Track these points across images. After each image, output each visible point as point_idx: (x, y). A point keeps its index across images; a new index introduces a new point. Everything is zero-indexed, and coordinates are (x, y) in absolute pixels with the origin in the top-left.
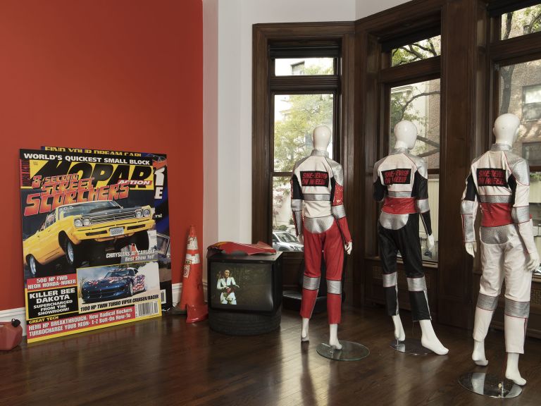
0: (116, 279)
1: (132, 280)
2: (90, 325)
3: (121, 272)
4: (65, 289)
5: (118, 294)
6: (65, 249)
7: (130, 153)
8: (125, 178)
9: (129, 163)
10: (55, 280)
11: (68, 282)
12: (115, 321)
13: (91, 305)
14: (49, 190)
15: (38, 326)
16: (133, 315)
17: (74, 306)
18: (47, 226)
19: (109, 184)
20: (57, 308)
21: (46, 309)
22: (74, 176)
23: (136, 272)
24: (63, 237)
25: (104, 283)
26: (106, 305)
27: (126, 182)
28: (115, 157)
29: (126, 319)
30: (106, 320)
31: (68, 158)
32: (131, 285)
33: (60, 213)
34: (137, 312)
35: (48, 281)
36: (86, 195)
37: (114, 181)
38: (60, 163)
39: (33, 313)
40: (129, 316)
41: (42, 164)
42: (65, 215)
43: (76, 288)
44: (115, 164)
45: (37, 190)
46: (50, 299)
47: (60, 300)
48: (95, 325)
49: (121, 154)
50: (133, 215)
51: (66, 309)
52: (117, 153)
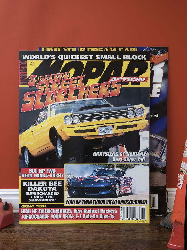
0: (102, 178)
1: (119, 182)
2: (74, 219)
3: (107, 172)
4: (53, 181)
5: (103, 193)
6: (55, 144)
7: (125, 48)
8: (118, 74)
9: (122, 59)
10: (45, 172)
11: (56, 175)
12: (99, 219)
13: (76, 199)
14: (42, 89)
15: (29, 211)
16: (117, 217)
17: (60, 198)
18: (40, 122)
19: (100, 82)
20: (45, 198)
21: (36, 198)
22: (66, 75)
23: (124, 173)
24: (53, 133)
25: (90, 180)
26: (90, 202)
27: (118, 79)
28: (107, 53)
29: (109, 219)
30: (89, 216)
31: (61, 57)
32: (117, 186)
33: (51, 110)
34: (122, 215)
35: (38, 172)
36: (76, 93)
37: (105, 79)
38: (53, 62)
39: (25, 199)
40: (113, 216)
41: (37, 64)
42: (56, 112)
43: (63, 181)
44: (107, 61)
45: (33, 88)
46: (40, 189)
47: (48, 191)
48: (78, 219)
49: (115, 49)
50: (125, 114)
51: (53, 200)
52: (111, 49)
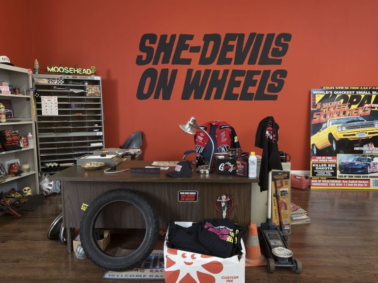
0: (359, 163)
1: (369, 165)
2: (343, 186)
3: (363, 159)
4: (330, 164)
5: (360, 171)
6: (331, 143)
7: (372, 87)
8: (369, 102)
9: (372, 93)
10: (325, 159)
11: (332, 161)
12: (358, 186)
13: (344, 175)
14: (324, 110)
15: (316, 181)
16: (369, 185)
17: (334, 174)
18: (323, 130)
19: (358, 107)
20: (325, 174)
21: (320, 173)
22: (338, 103)
23: (372, 160)
24: (331, 137)
25: (352, 164)
26: (352, 177)
27: (369, 105)
28: (363, 90)
29: (364, 186)
30: (352, 185)
31: (335, 93)
32: (369, 167)
33: (329, 123)
34: (371, 184)
35: (322, 159)
36: (344, 113)
37: (361, 105)
38: (331, 95)
39: (314, 174)
40: (366, 185)
41: (322, 96)
42: (332, 124)
43: (336, 164)
44: (363, 94)
45: (319, 110)
46: (323, 168)
47: (327, 170)
48: (345, 186)
49: (367, 88)
50: (372, 125)
51: (330, 175)
52: (364, 88)
